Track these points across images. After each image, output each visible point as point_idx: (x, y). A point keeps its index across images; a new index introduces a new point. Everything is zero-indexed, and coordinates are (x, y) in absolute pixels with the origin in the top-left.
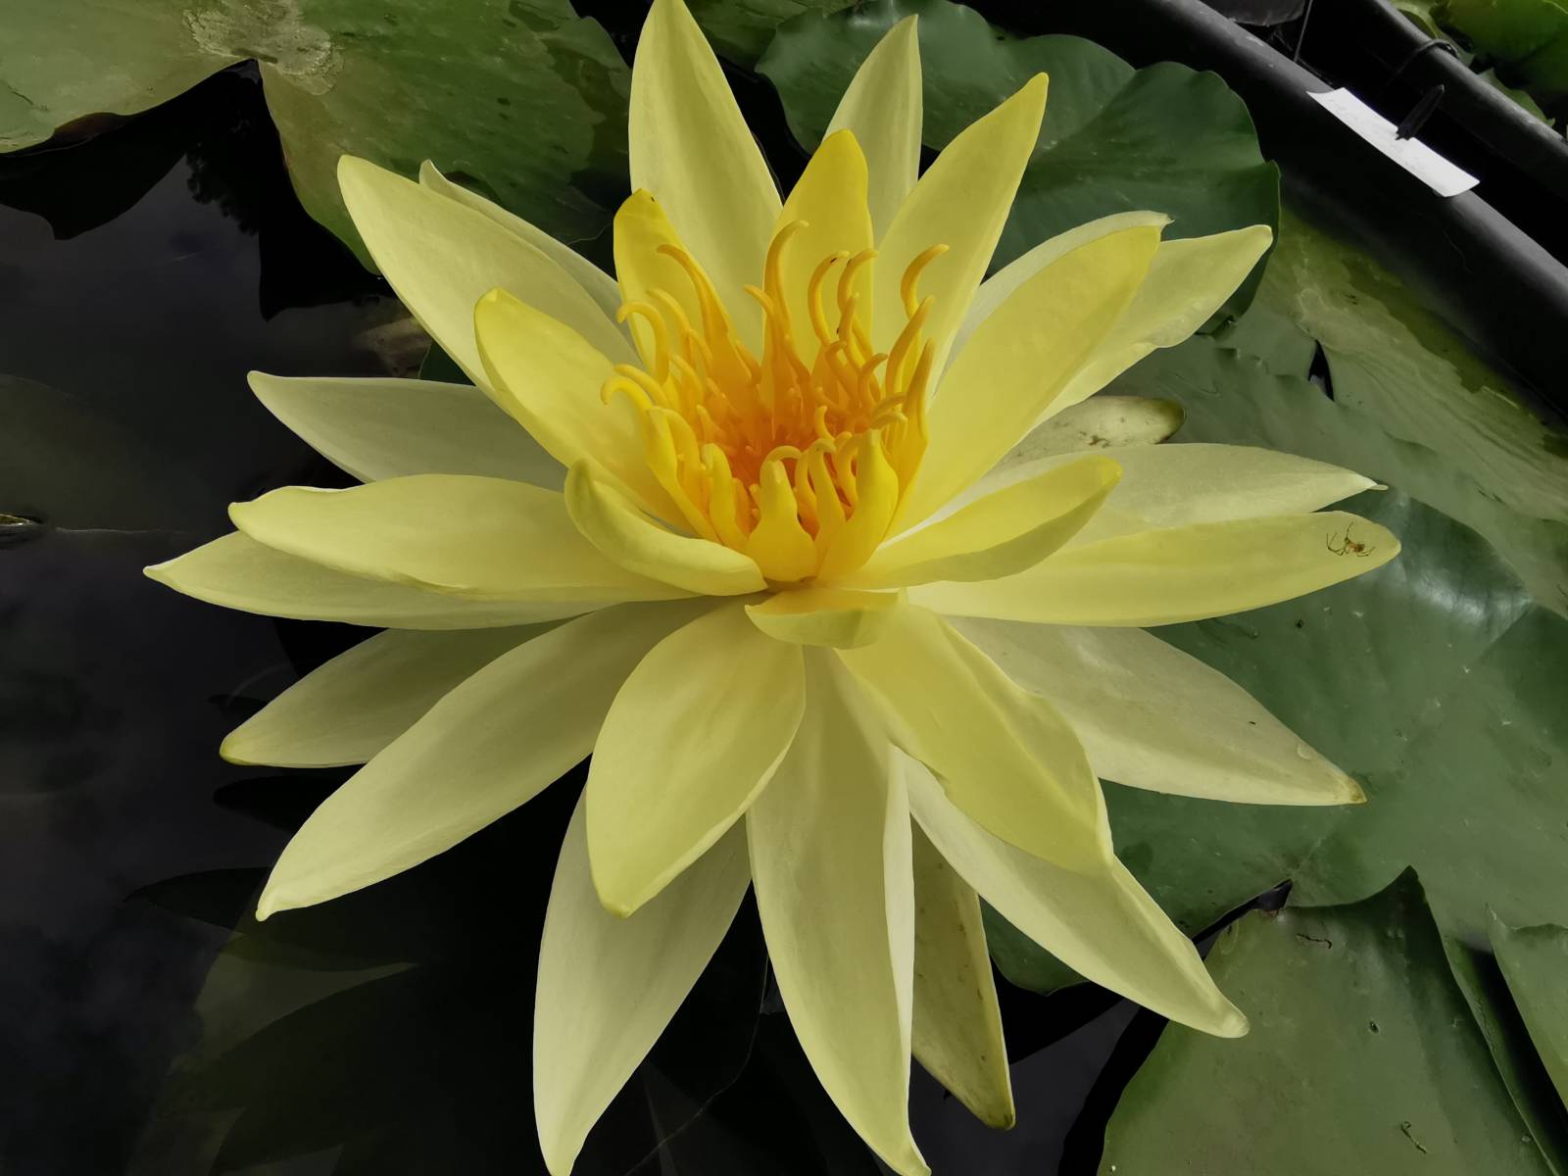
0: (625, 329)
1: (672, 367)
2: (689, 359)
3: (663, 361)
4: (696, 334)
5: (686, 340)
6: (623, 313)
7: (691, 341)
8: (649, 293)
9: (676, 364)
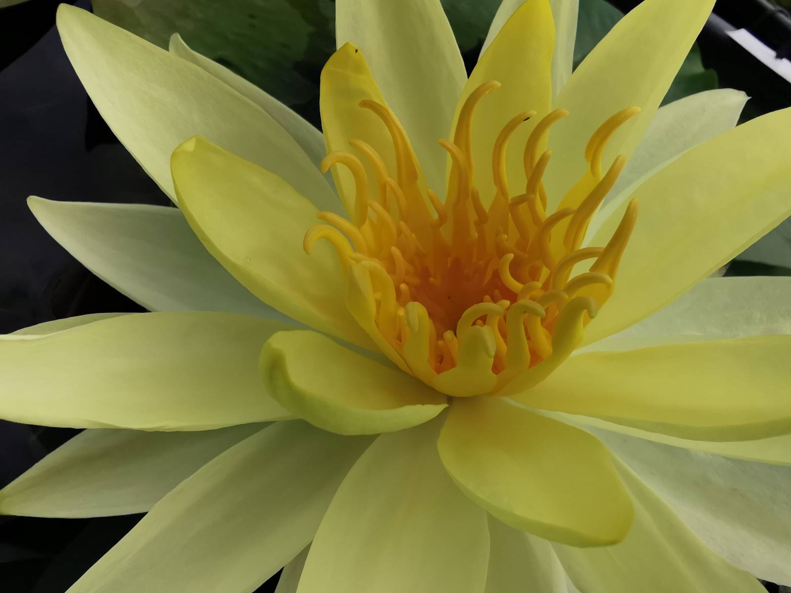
0: (330, 176)
1: (370, 212)
2: (385, 204)
3: (362, 207)
4: (392, 181)
5: (384, 187)
6: (327, 162)
7: (388, 188)
8: (352, 144)
9: (373, 209)
